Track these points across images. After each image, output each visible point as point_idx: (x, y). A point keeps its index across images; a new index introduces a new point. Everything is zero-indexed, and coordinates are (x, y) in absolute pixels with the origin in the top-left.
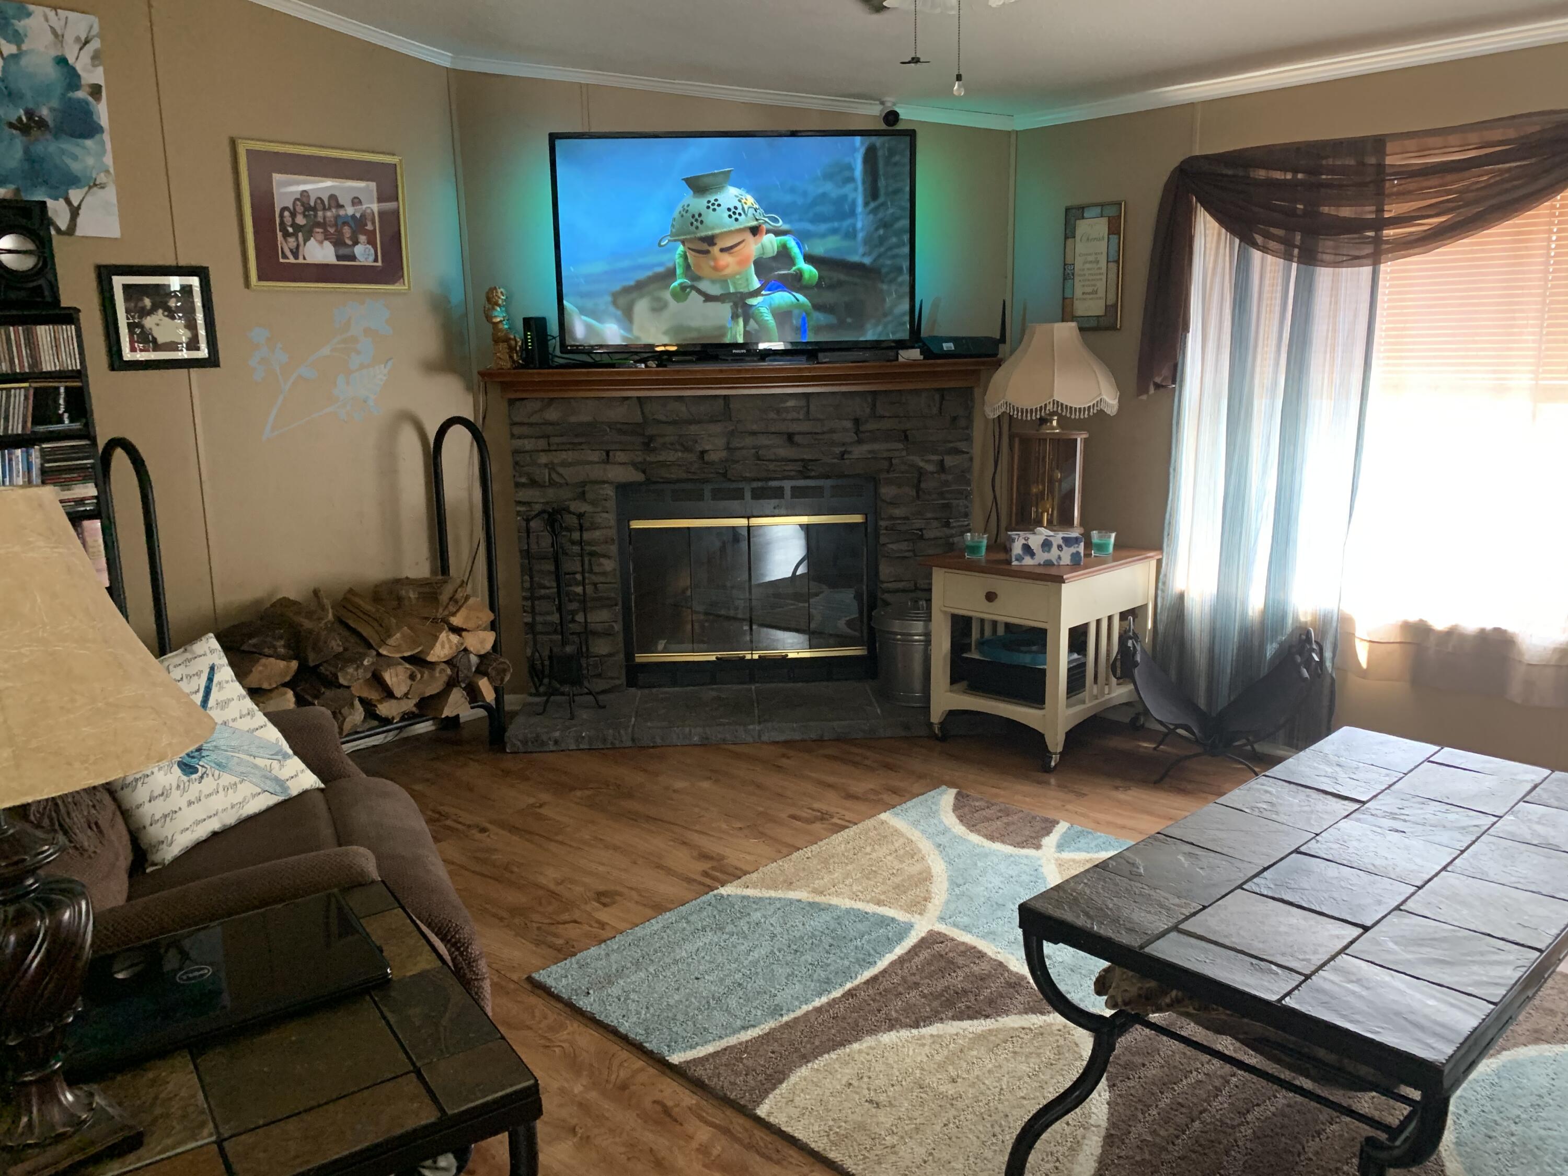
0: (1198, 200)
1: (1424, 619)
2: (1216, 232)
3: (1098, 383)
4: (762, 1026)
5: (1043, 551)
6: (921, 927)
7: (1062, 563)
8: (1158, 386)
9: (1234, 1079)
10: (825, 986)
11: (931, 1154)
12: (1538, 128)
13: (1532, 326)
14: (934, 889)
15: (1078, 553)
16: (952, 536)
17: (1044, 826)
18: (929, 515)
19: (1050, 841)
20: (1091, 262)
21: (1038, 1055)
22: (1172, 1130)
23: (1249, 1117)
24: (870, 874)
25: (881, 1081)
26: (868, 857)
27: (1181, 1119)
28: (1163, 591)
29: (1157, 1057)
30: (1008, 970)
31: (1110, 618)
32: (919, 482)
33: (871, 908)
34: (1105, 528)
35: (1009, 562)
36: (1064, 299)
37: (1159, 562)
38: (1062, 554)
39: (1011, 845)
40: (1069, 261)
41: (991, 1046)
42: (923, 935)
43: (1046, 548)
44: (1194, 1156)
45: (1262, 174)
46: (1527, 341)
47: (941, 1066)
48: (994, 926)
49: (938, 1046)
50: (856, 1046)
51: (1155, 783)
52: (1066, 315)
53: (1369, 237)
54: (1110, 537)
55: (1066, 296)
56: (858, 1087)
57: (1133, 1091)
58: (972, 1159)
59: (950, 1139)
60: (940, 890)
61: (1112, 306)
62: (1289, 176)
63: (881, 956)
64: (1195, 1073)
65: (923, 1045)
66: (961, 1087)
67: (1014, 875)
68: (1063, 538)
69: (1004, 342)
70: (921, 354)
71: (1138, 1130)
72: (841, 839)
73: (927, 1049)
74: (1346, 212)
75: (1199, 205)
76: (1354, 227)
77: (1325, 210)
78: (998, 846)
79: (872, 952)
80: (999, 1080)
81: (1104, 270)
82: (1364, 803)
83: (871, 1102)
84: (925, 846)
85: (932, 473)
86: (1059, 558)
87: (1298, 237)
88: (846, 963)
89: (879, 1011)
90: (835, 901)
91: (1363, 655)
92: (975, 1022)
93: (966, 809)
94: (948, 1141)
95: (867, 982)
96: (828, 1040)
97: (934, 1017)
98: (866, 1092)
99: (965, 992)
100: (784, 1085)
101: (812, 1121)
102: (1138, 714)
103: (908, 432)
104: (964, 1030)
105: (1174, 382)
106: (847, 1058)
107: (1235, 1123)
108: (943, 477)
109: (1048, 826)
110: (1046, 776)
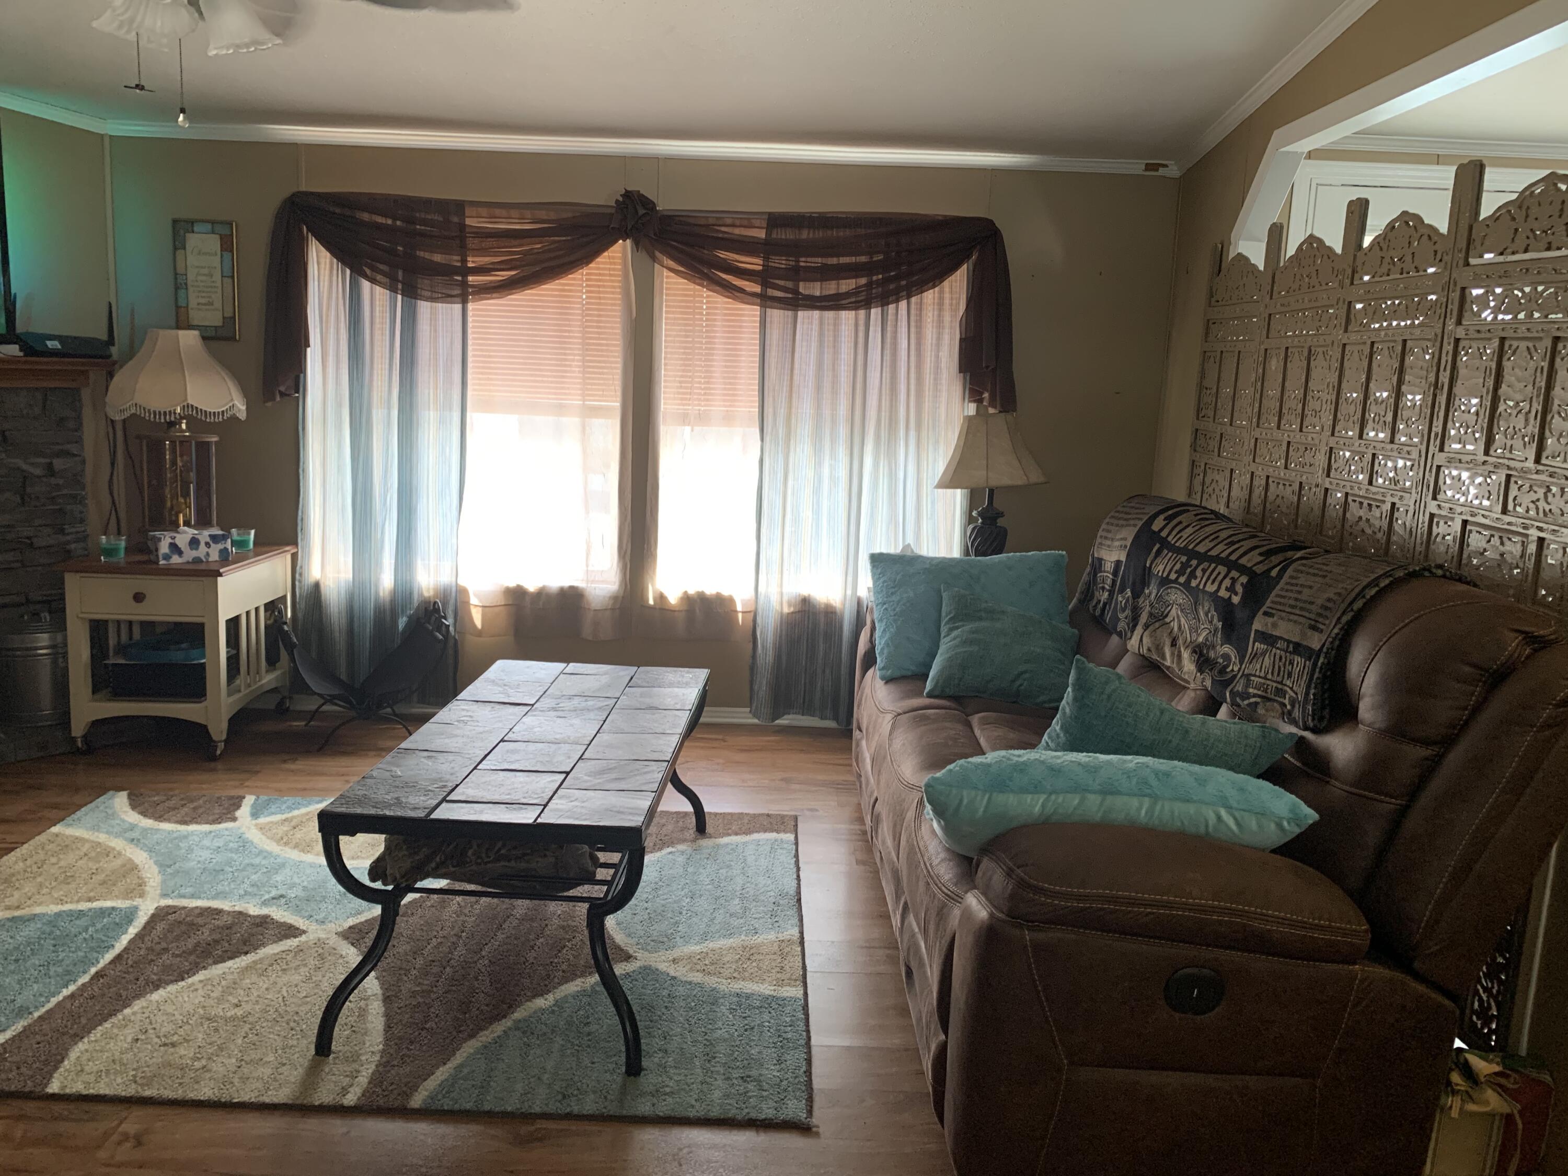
0: (309, 230)
1: (521, 584)
2: (328, 261)
3: (229, 389)
4: (13, 1028)
5: (191, 549)
6: (146, 908)
7: (210, 559)
8: (282, 394)
9: (464, 934)
10: (67, 978)
11: (242, 1060)
12: (570, 215)
13: (578, 361)
14: (146, 874)
15: (226, 549)
16: (68, 543)
17: (231, 802)
18: (37, 522)
19: (244, 812)
20: (205, 275)
21: (305, 965)
22: (432, 979)
23: (483, 953)
24: (68, 879)
25: (168, 1028)
26: (57, 866)
27: (435, 970)
28: (300, 582)
29: (402, 939)
30: (250, 916)
31: (257, 609)
32: (24, 486)
33: (84, 906)
34: (244, 526)
35: (157, 563)
36: (178, 307)
37: (294, 557)
38: (210, 551)
39: (207, 823)
40: (180, 270)
41: (260, 971)
42: (152, 912)
43: (194, 546)
44: (454, 988)
45: (366, 216)
46: (574, 372)
47: (220, 1000)
48: (220, 888)
49: (210, 987)
50: (127, 1011)
51: (319, 750)
52: (182, 323)
53: (457, 280)
54: (249, 534)
55: (180, 304)
56: (147, 1039)
57: (392, 965)
58: (280, 1052)
59: (254, 1044)
60: (152, 876)
61: (230, 318)
62: (390, 222)
63: (117, 938)
64: (434, 940)
65: (196, 990)
66: (247, 1007)
67: (221, 845)
68: (210, 536)
69: (113, 345)
70: (21, 350)
71: (407, 986)
72: (14, 859)
73: (201, 992)
74: (438, 258)
75: (310, 234)
76: (446, 271)
77: (421, 254)
78: (193, 827)
79: (104, 938)
80: (279, 992)
81: (219, 284)
82: (533, 705)
83: (165, 1045)
84: (117, 843)
85: (39, 477)
86: (208, 554)
87: (400, 273)
88: (81, 954)
89: (137, 980)
90: (38, 910)
91: (477, 618)
92: (237, 960)
93: (146, 805)
94: (253, 1047)
95: (112, 962)
96: (96, 1015)
97: (195, 968)
98: (156, 1040)
99: (217, 942)
100: (66, 1062)
101: (113, 1077)
102: (284, 698)
103: (7, 433)
104: (230, 968)
105: (297, 392)
106: (123, 1022)
107: (475, 959)
108: (53, 481)
109: (236, 803)
110: (213, 765)
